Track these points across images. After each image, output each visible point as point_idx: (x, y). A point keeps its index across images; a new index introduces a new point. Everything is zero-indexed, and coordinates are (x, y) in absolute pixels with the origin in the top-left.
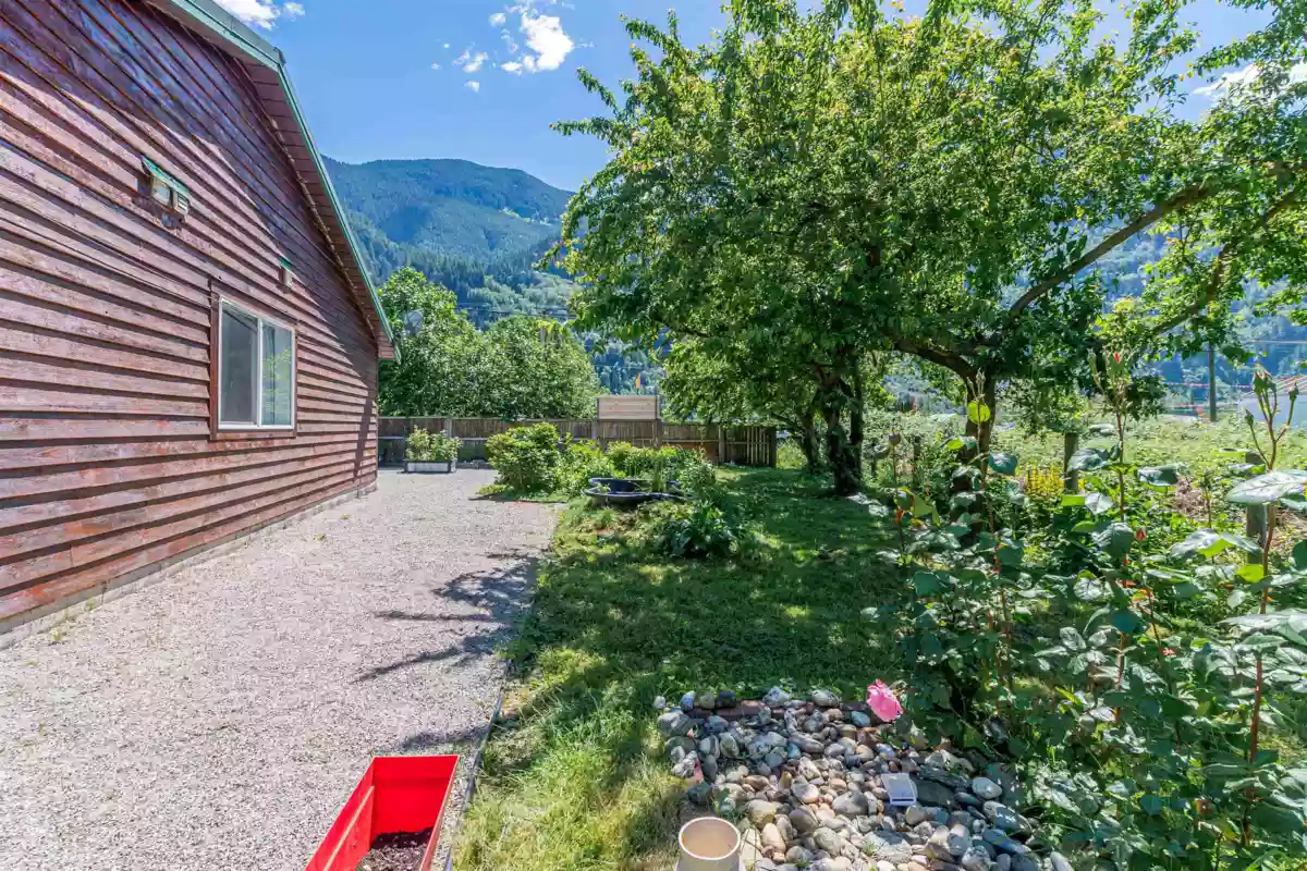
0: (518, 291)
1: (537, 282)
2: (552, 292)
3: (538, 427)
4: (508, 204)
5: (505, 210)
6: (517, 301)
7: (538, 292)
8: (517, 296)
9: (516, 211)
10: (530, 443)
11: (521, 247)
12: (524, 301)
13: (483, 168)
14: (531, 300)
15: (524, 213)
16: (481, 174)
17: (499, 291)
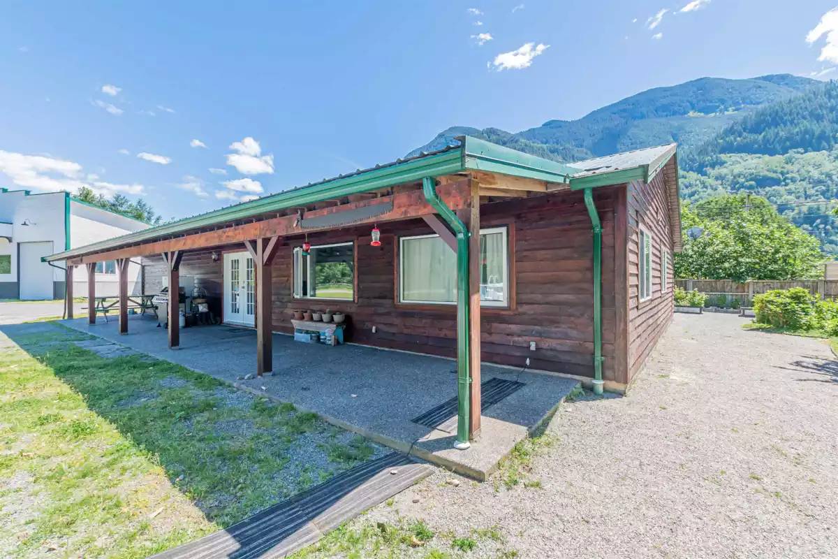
0: (704, 174)
1: (722, 164)
2: (737, 169)
3: (792, 290)
4: (693, 108)
5: (691, 114)
6: (703, 183)
7: (723, 171)
8: (703, 178)
9: (700, 111)
10: (788, 300)
11: (706, 138)
12: (710, 181)
13: (671, 88)
14: (717, 179)
15: (707, 110)
16: (668, 93)
17: (685, 178)
